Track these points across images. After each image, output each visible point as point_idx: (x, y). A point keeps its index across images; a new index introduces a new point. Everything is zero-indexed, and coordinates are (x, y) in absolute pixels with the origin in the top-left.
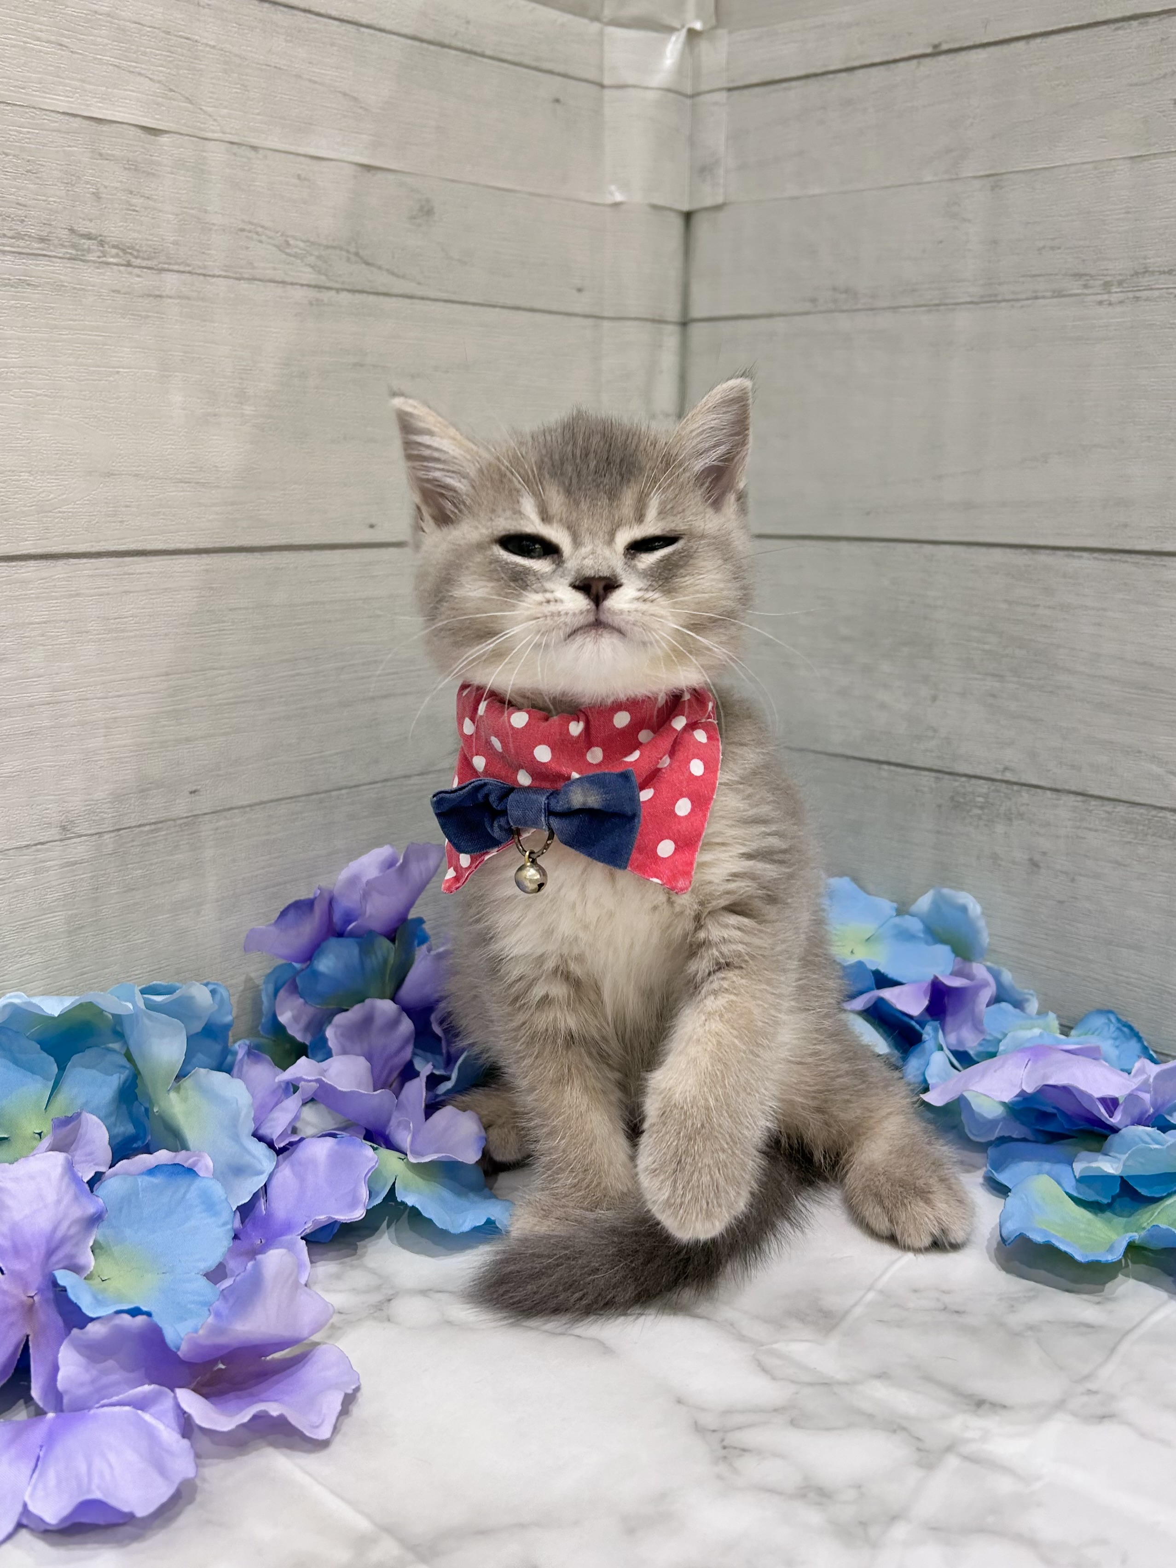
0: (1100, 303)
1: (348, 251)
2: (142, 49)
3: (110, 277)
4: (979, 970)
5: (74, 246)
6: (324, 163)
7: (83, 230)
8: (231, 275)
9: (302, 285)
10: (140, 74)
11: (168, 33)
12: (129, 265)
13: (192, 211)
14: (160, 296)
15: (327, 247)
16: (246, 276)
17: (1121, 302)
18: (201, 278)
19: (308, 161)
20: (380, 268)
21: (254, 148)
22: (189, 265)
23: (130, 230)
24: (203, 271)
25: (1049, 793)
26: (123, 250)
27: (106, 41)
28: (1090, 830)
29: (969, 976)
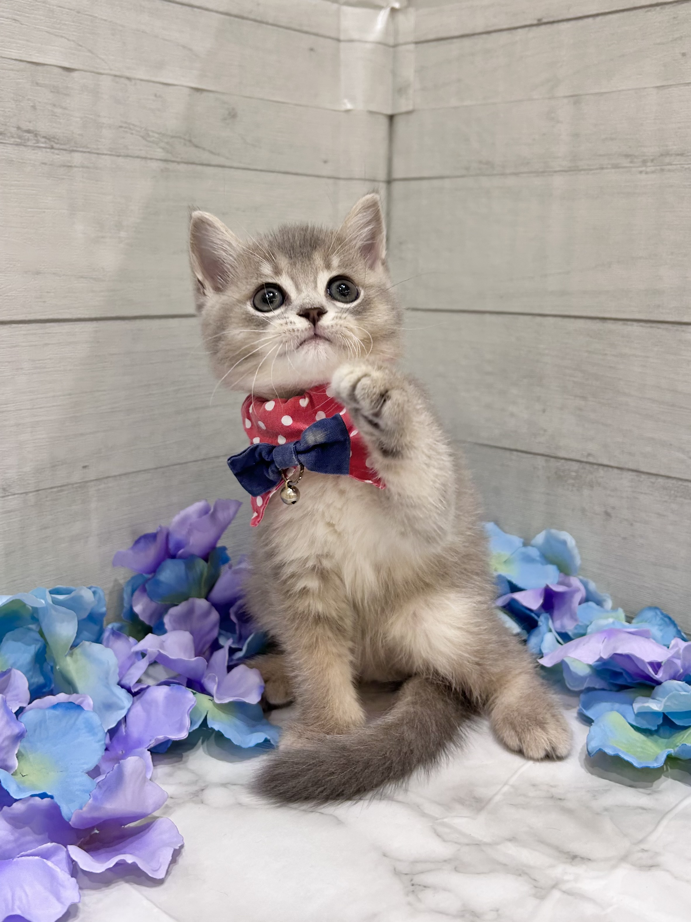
0: (641, 172)
1: (185, 139)
2: (63, 22)
3: (40, 155)
4: (575, 581)
5: (20, 137)
6: (171, 87)
7: (25, 128)
8: (113, 153)
9: (157, 160)
10: (62, 37)
11: (79, 12)
12: (52, 148)
13: (91, 116)
14: (71, 166)
15: (172, 137)
16: (123, 154)
17: (653, 172)
18: (96, 155)
19: (161, 86)
20: (204, 149)
21: (129, 79)
22: (88, 148)
23: (54, 127)
24: (98, 152)
25: (616, 471)
26: (49, 139)
27: (42, 18)
28: (642, 493)
29: (568, 585)
